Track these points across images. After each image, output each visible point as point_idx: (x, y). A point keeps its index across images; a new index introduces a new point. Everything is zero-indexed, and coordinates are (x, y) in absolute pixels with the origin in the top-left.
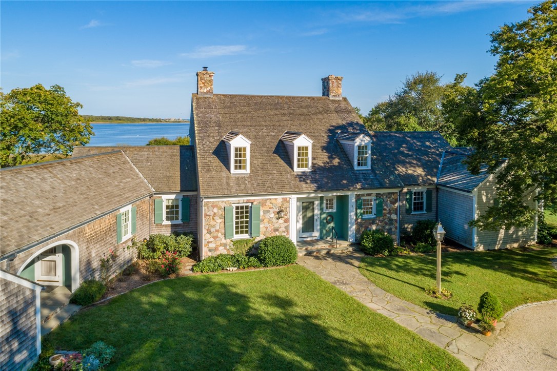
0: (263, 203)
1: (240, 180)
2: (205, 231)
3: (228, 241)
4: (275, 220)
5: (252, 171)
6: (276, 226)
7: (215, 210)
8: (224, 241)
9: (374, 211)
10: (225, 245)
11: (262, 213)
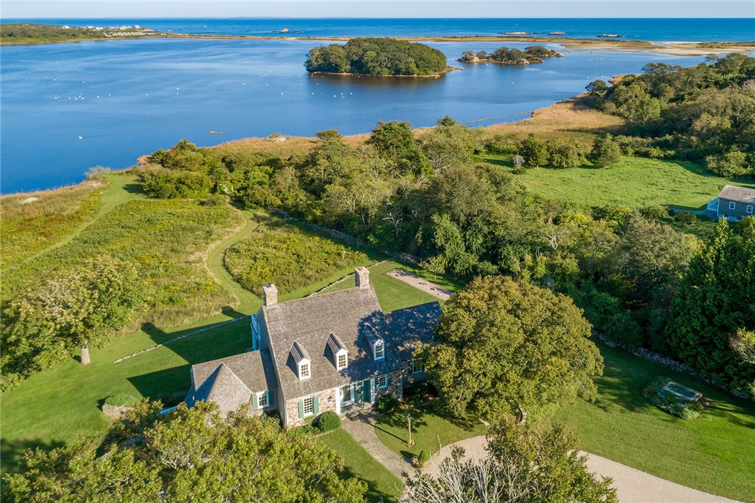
0: (320, 395)
1: (306, 383)
2: (288, 417)
3: (301, 419)
4: (327, 402)
5: (312, 375)
6: (328, 405)
7: (293, 405)
8: (299, 420)
9: (386, 383)
10: (299, 422)
11: (319, 401)
